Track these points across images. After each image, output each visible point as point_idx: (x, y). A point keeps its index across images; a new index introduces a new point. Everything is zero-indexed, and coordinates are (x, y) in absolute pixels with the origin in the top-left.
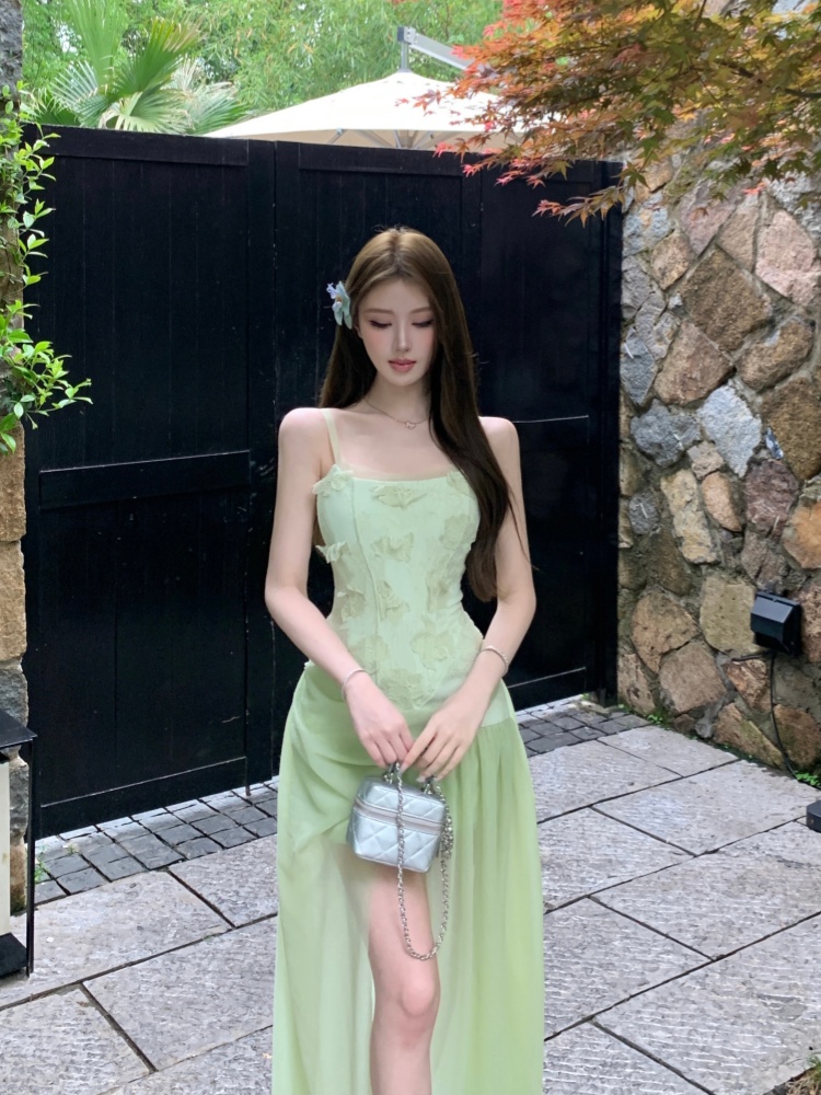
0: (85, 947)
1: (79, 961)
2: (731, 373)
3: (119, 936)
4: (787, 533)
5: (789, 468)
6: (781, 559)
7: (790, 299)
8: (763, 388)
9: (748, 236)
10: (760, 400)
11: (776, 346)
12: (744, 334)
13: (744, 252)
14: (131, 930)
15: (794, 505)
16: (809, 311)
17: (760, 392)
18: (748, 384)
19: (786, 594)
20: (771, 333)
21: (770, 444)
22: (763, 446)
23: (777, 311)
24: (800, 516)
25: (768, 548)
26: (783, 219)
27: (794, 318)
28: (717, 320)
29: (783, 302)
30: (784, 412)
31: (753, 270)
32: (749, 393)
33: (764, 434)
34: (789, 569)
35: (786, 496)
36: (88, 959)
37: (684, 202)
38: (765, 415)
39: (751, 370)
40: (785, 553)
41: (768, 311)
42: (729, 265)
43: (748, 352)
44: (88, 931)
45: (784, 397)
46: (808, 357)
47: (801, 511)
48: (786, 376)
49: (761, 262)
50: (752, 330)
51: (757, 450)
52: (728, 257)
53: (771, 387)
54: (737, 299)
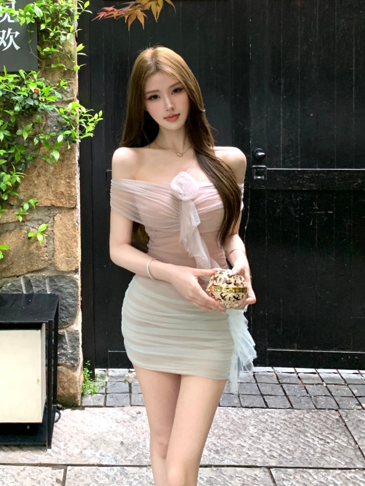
0: (86, 443)
1: (77, 451)
3: (107, 444)
14: (117, 442)
36: (81, 452)
44: (95, 434)
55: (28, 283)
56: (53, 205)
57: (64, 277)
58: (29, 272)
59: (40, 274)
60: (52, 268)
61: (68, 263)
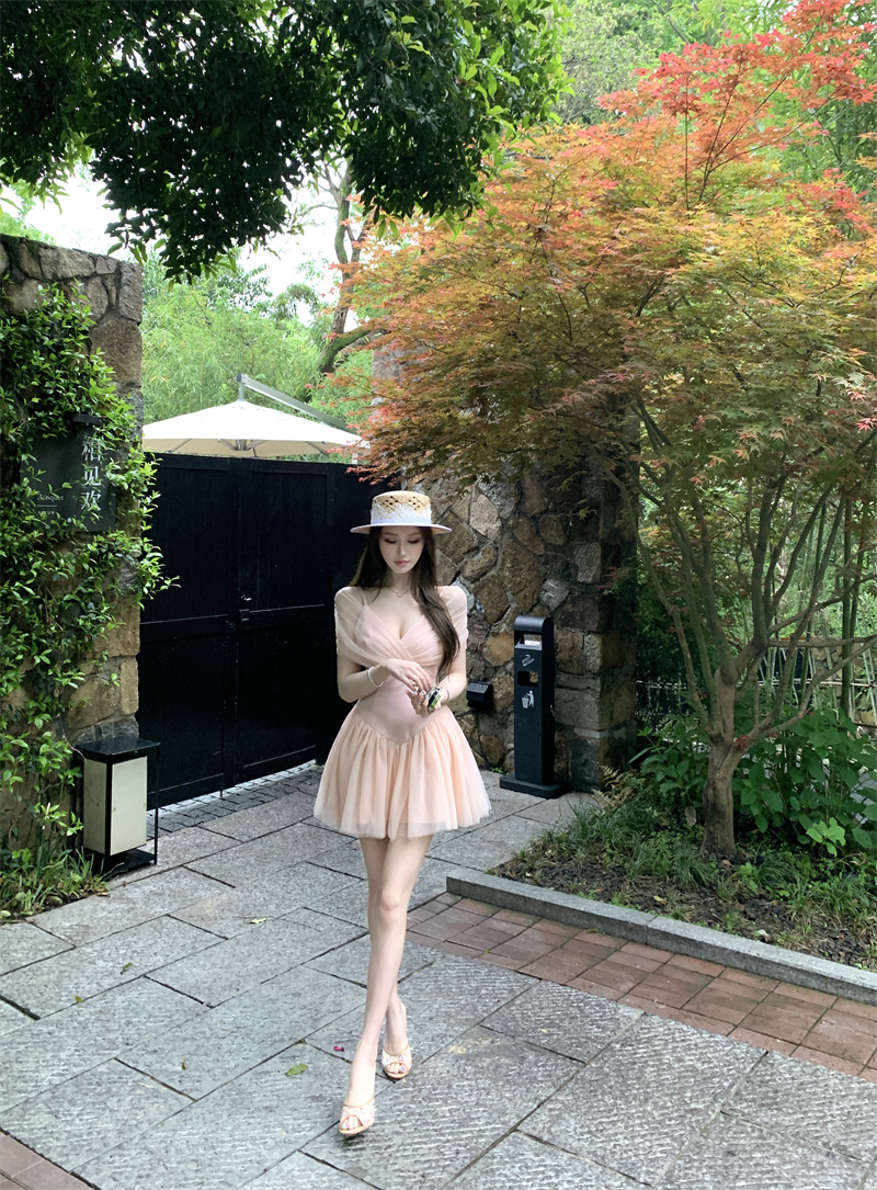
2: (458, 574)
4: (485, 650)
5: (485, 619)
6: (483, 663)
7: (486, 537)
8: (474, 580)
9: (466, 506)
10: (473, 586)
11: (480, 560)
12: (464, 554)
13: (464, 513)
15: (487, 636)
16: (495, 542)
17: (472, 583)
18: (466, 578)
19: (485, 680)
20: (477, 554)
21: (478, 607)
22: (475, 608)
23: (480, 542)
24: (490, 641)
25: (476, 658)
26: (482, 499)
27: (488, 546)
28: (451, 548)
29: (483, 538)
30: (485, 592)
31: (468, 523)
32: (466, 583)
33: (475, 602)
34: (486, 667)
35: (483, 632)
37: (433, 489)
38: (476, 593)
39: (468, 572)
40: (485, 661)
41: (476, 542)
42: (456, 520)
43: (466, 563)
45: (484, 584)
46: (495, 565)
47: (491, 638)
48: (485, 574)
49: (472, 519)
50: (469, 552)
51: (471, 610)
52: (456, 516)
53: (478, 579)
54: (461, 536)
55: (99, 732)
56: (121, 656)
57: (126, 720)
58: (99, 721)
59: (108, 721)
60: (118, 714)
61: (131, 706)
